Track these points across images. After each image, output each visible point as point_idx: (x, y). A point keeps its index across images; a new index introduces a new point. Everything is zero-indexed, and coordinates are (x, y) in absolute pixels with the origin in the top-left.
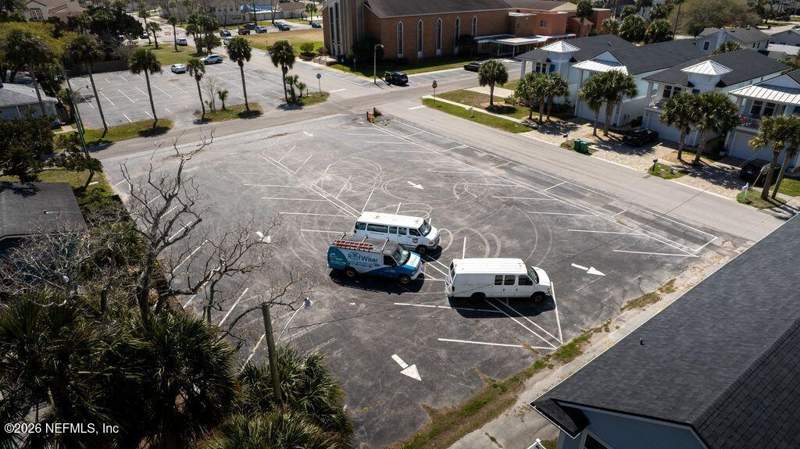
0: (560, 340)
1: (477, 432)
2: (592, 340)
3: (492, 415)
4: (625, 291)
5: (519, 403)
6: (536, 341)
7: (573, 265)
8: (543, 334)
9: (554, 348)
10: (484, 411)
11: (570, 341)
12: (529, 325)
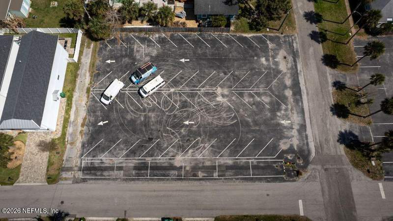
0: (92, 92)
1: (89, 62)
2: (86, 98)
3: (90, 67)
4: (90, 122)
5: (88, 72)
6: (96, 88)
7: (107, 122)
8: (96, 91)
9: (91, 89)
10: (92, 66)
11: (90, 94)
12: (100, 91)
